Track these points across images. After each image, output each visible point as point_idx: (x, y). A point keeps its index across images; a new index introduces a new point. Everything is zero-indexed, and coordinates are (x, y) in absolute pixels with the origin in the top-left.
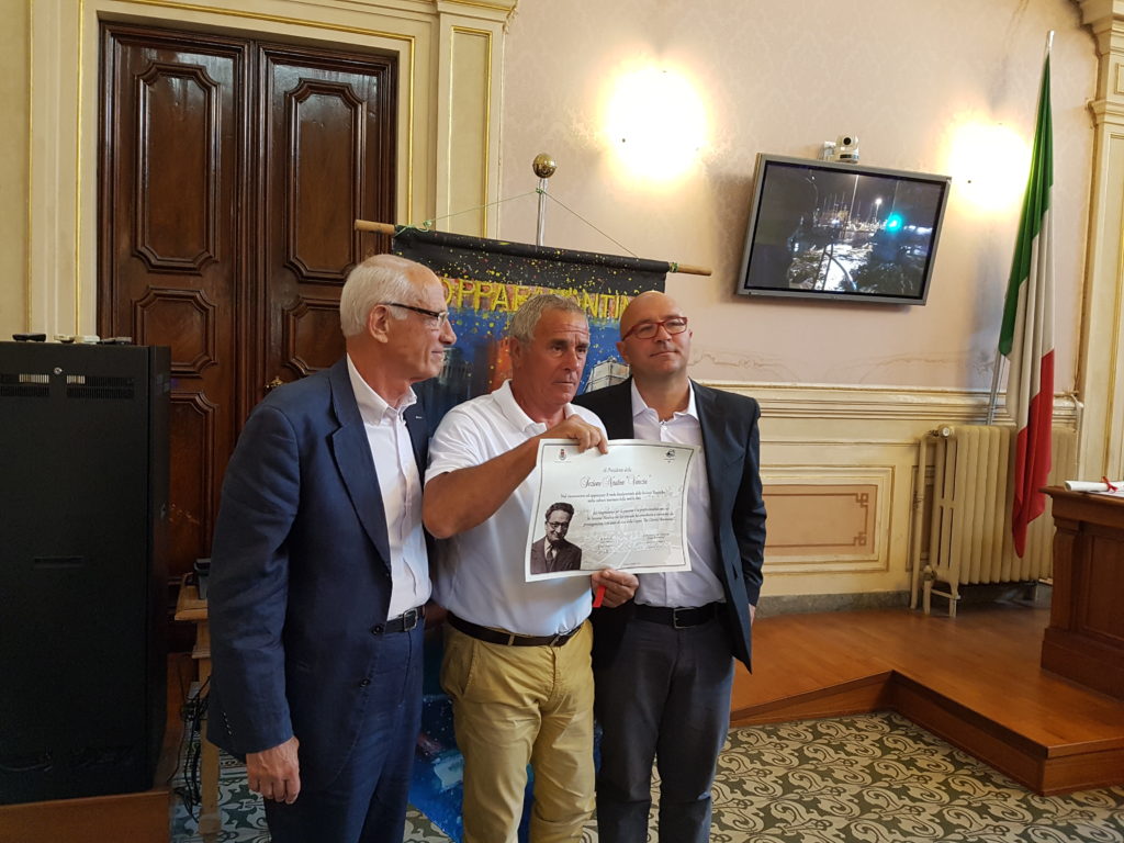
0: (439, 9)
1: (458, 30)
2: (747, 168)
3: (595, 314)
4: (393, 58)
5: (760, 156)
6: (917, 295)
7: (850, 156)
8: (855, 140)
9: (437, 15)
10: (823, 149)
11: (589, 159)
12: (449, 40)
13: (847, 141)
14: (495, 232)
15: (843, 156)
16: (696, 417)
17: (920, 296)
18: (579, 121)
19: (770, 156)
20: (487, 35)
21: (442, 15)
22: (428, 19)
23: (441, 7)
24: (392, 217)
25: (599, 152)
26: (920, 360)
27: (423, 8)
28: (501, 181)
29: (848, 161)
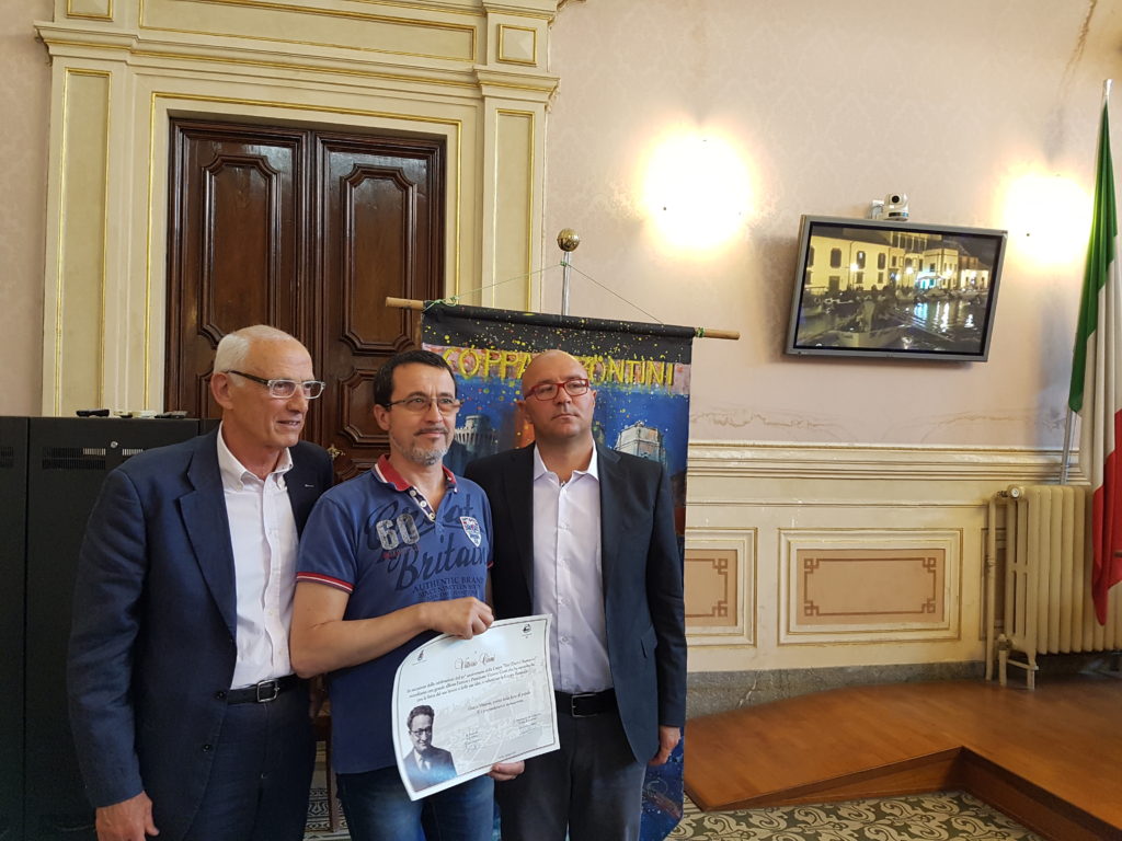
0: (484, 93)
1: (502, 112)
2: (792, 230)
4: (441, 141)
5: (804, 218)
6: (978, 351)
7: (899, 214)
8: (904, 197)
9: (482, 99)
10: (871, 208)
11: (629, 230)
12: (494, 121)
13: (896, 199)
14: (538, 306)
15: (891, 215)
16: (596, 477)
17: (980, 351)
18: (620, 193)
19: (814, 217)
20: (529, 116)
21: (486, 99)
22: (473, 103)
23: (486, 91)
24: (441, 295)
25: (641, 221)
26: (984, 418)
27: (469, 93)
28: (544, 252)
29: (897, 220)
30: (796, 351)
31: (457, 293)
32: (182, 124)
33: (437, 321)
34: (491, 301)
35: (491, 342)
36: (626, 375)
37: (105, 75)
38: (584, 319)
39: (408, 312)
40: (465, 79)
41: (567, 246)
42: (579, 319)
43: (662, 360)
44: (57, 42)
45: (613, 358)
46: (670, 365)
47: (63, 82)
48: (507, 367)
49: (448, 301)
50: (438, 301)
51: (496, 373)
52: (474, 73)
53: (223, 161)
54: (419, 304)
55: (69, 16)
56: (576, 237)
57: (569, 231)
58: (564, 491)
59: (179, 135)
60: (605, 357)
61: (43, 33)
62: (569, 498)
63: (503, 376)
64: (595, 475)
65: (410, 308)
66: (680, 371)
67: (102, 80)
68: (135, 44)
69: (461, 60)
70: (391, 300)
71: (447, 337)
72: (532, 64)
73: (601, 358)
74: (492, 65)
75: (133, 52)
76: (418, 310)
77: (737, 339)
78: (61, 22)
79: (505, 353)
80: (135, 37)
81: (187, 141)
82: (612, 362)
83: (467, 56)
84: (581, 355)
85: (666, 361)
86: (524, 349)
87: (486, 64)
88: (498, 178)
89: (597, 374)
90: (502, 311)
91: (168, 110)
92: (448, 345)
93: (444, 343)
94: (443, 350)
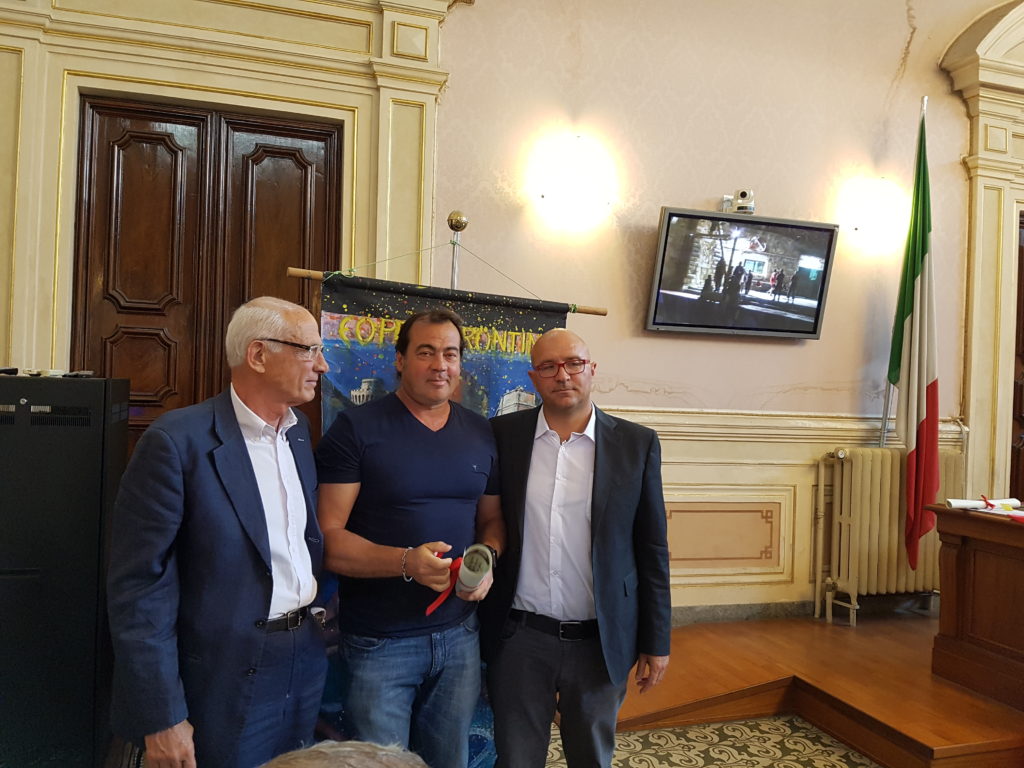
0: (379, 84)
1: (396, 102)
2: (654, 220)
3: (504, 349)
4: (339, 126)
5: (664, 209)
6: (811, 330)
7: (746, 208)
8: (751, 193)
9: (378, 89)
10: (722, 202)
11: (511, 214)
12: (388, 111)
13: (743, 195)
14: (427, 280)
15: (739, 208)
16: (593, 438)
17: (813, 330)
18: (502, 181)
19: (673, 208)
20: (421, 106)
21: (381, 89)
22: (369, 92)
23: (381, 81)
24: (337, 267)
25: (521, 207)
26: (816, 388)
27: (365, 83)
28: (434, 231)
29: (745, 213)
30: (655, 328)
31: (353, 265)
32: (88, 98)
33: (337, 291)
34: (385, 273)
35: (386, 311)
36: (508, 345)
37: (18, 52)
38: (472, 293)
39: (306, 281)
40: (361, 69)
41: (456, 226)
42: (468, 293)
45: (497, 329)
49: (344, 271)
50: (337, 273)
52: (370, 65)
53: (132, 137)
54: (319, 274)
56: (464, 219)
57: (458, 213)
58: (562, 449)
59: (89, 111)
60: (490, 328)
62: (567, 455)
64: (592, 436)
65: (309, 278)
67: (14, 56)
68: (48, 24)
69: (358, 52)
70: (293, 270)
71: (345, 306)
72: (424, 59)
73: (486, 329)
74: (387, 58)
75: (46, 31)
76: (317, 280)
77: (605, 315)
80: (49, 17)
81: (97, 116)
82: (496, 332)
83: (364, 49)
87: (381, 57)
88: (392, 162)
89: (482, 343)
90: (397, 283)
91: (79, 88)
92: (345, 313)
93: (341, 311)
94: (341, 319)
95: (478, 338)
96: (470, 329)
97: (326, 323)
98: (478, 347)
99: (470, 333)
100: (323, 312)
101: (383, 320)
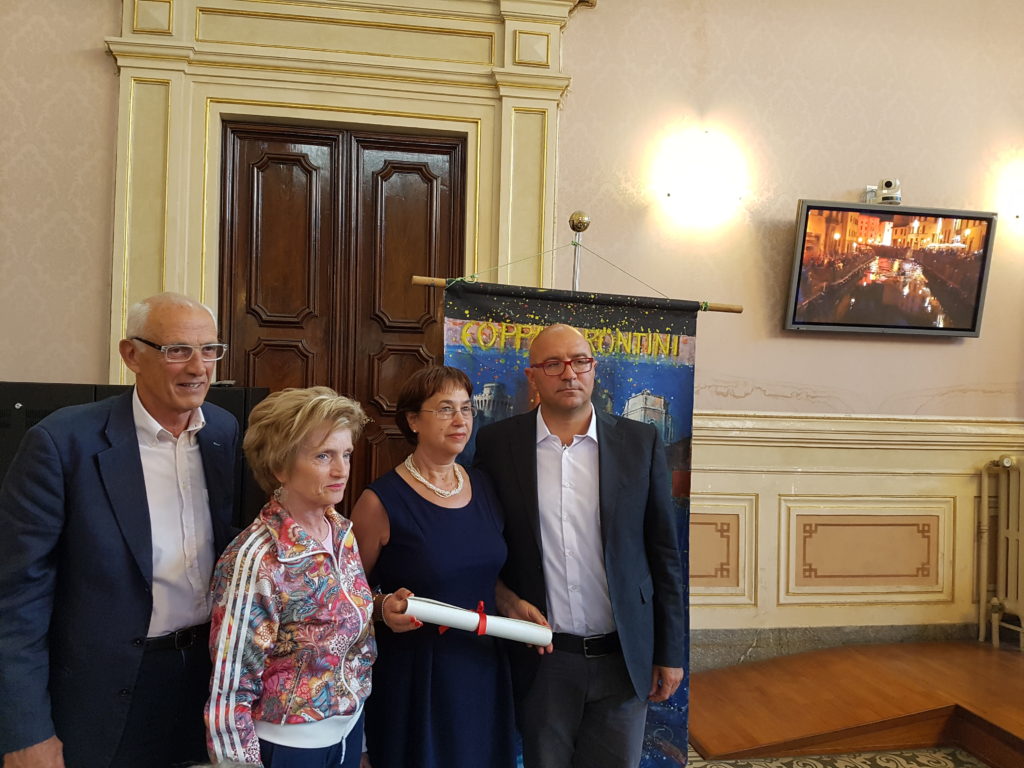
0: (501, 94)
1: (517, 110)
2: (791, 214)
3: (629, 351)
4: (462, 138)
5: (801, 202)
6: (970, 327)
7: (892, 198)
8: (896, 182)
9: (500, 99)
10: (865, 193)
11: (636, 214)
12: (510, 118)
13: (888, 185)
14: (550, 282)
15: (884, 199)
16: (595, 439)
17: (972, 328)
18: (626, 181)
19: (811, 201)
20: (543, 113)
21: (504, 98)
22: (492, 102)
23: (503, 91)
24: (461, 273)
25: (647, 207)
26: (976, 390)
27: (488, 93)
28: (556, 232)
29: (891, 203)
30: (795, 327)
31: (476, 271)
32: (234, 126)
33: (459, 298)
34: (507, 278)
35: (507, 316)
36: (634, 347)
37: (166, 83)
38: (594, 294)
39: (432, 288)
40: (485, 80)
41: (578, 227)
42: (590, 294)
43: (668, 332)
44: (125, 55)
45: (621, 330)
46: (675, 338)
47: (129, 89)
48: (522, 339)
49: (467, 278)
50: (459, 279)
51: (512, 344)
52: (492, 75)
53: (269, 158)
54: (442, 281)
55: (135, 32)
56: (586, 219)
57: (580, 214)
58: (566, 453)
59: (230, 136)
60: (613, 330)
61: (112, 47)
62: (571, 459)
63: (518, 347)
64: (595, 438)
65: (434, 286)
66: (685, 342)
67: (163, 88)
68: (192, 56)
69: (481, 63)
70: (417, 279)
71: (467, 312)
72: (546, 66)
73: (609, 331)
74: (509, 67)
75: (190, 63)
76: (441, 288)
77: (740, 312)
78: (128, 37)
79: (520, 326)
80: (192, 49)
81: (238, 141)
82: (620, 334)
83: (487, 61)
84: (590, 328)
85: (671, 333)
86: (537, 323)
87: (503, 66)
88: (514, 171)
89: (606, 345)
90: (517, 287)
91: (221, 114)
92: (468, 319)
93: (464, 317)
94: (463, 324)
95: (601, 340)
96: (592, 331)
97: (449, 329)
98: (601, 349)
99: (593, 335)
100: (446, 318)
101: (504, 324)
